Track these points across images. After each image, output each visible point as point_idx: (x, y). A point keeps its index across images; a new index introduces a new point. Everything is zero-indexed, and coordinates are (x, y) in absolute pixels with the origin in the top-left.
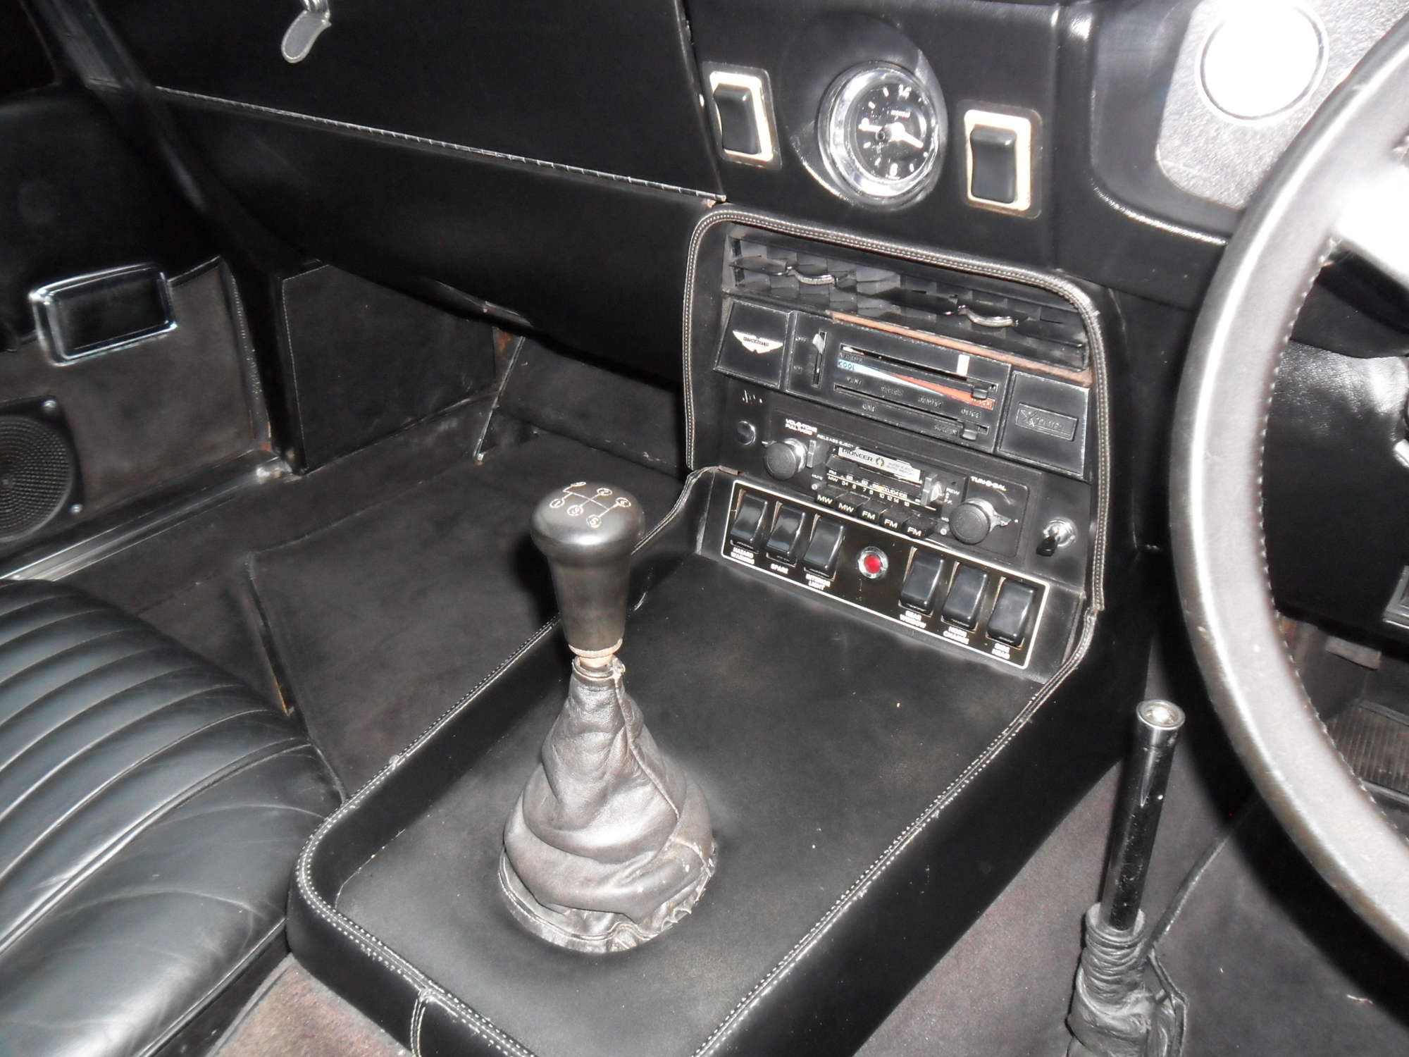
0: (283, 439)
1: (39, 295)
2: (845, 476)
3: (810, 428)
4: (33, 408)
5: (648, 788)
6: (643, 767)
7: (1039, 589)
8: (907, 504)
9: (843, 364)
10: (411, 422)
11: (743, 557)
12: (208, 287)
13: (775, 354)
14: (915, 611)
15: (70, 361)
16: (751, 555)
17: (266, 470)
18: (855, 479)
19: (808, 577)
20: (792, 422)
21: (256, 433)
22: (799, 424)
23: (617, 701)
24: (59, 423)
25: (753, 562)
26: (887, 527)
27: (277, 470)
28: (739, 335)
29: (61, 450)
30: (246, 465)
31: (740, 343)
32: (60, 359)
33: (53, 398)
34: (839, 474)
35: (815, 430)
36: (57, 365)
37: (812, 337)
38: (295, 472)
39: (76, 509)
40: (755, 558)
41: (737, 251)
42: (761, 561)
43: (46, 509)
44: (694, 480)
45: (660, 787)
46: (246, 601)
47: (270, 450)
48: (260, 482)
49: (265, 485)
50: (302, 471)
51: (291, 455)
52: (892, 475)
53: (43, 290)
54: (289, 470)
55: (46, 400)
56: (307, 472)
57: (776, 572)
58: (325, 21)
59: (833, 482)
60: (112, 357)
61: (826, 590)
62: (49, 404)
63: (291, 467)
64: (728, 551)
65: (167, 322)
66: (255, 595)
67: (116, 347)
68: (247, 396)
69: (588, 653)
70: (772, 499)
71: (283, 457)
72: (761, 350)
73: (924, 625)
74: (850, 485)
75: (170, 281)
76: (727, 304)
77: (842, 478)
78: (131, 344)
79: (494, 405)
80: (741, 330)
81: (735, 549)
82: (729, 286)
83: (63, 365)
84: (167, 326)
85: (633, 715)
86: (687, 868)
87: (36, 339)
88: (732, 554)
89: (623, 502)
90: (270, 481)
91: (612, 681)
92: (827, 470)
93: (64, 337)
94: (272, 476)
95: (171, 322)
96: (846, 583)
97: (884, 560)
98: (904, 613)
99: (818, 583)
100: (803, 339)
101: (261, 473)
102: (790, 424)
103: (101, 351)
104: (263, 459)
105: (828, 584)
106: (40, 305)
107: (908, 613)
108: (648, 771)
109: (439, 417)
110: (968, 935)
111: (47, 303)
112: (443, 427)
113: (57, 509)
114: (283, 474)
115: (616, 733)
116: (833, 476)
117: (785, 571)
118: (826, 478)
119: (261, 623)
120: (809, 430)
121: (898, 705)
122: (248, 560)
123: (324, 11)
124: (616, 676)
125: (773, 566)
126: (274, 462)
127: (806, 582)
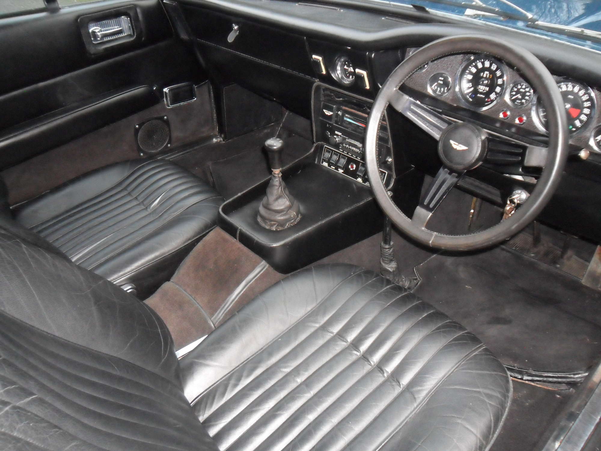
0: (221, 131)
1: (166, 90)
2: (347, 145)
3: (340, 133)
4: (161, 118)
5: (286, 199)
6: (285, 195)
7: (385, 173)
8: (359, 152)
9: (345, 119)
10: (256, 129)
11: (325, 164)
12: (205, 89)
13: (331, 115)
14: (360, 178)
15: (171, 107)
16: (327, 164)
17: (216, 139)
18: (349, 146)
19: (339, 169)
20: (337, 132)
21: (213, 129)
22: (338, 132)
23: (280, 180)
24: (167, 122)
25: (327, 165)
26: (353, 157)
27: (219, 140)
28: (324, 111)
29: (167, 129)
30: (211, 138)
31: (324, 112)
32: (169, 106)
33: (166, 116)
34: (346, 145)
35: (341, 134)
36: (168, 107)
37: (338, 112)
38: (224, 140)
39: (169, 145)
40: (328, 165)
41: (324, 91)
42: (329, 166)
43: (162, 145)
44: (315, 145)
45: (288, 199)
46: (209, 175)
47: (217, 134)
48: (214, 142)
49: (215, 143)
50: (225, 140)
51: (223, 136)
52: (357, 145)
53: (166, 89)
54: (222, 140)
55: (164, 117)
56: (227, 141)
57: (332, 168)
58: (237, 33)
59: (344, 147)
60: (180, 106)
61: (342, 173)
62: (165, 117)
63: (223, 139)
64: (322, 163)
65: (194, 98)
66: (211, 173)
67: (182, 104)
68: (213, 119)
69: (275, 170)
70: (332, 150)
71: (221, 136)
72: (329, 114)
73: (362, 181)
74: (348, 147)
75: (195, 87)
76: (322, 103)
77: (346, 146)
78: (185, 103)
79: (281, 125)
80: (325, 109)
81: (324, 162)
82: (322, 99)
83: (169, 108)
84: (194, 99)
85: (283, 184)
86: (292, 216)
87: (164, 101)
88: (323, 164)
89: (281, 141)
90: (217, 142)
91: (279, 176)
92: (343, 143)
93: (170, 100)
94: (217, 141)
95: (195, 98)
96: (347, 171)
97: (355, 166)
98: (358, 178)
99: (341, 171)
100: (337, 112)
101: (215, 140)
102: (336, 132)
103: (178, 104)
104: (216, 137)
105: (343, 171)
106: (166, 92)
107: (359, 178)
108: (286, 196)
109: (265, 128)
110: (356, 245)
111: (167, 92)
112: (266, 131)
113: (165, 145)
114: (220, 141)
115: (279, 187)
116: (344, 145)
117: (334, 168)
118: (343, 146)
119: (212, 180)
120: (340, 134)
121: (349, 196)
122: (209, 163)
123: (237, 31)
124: (280, 176)
125: (332, 167)
126: (218, 137)
127: (338, 171)
